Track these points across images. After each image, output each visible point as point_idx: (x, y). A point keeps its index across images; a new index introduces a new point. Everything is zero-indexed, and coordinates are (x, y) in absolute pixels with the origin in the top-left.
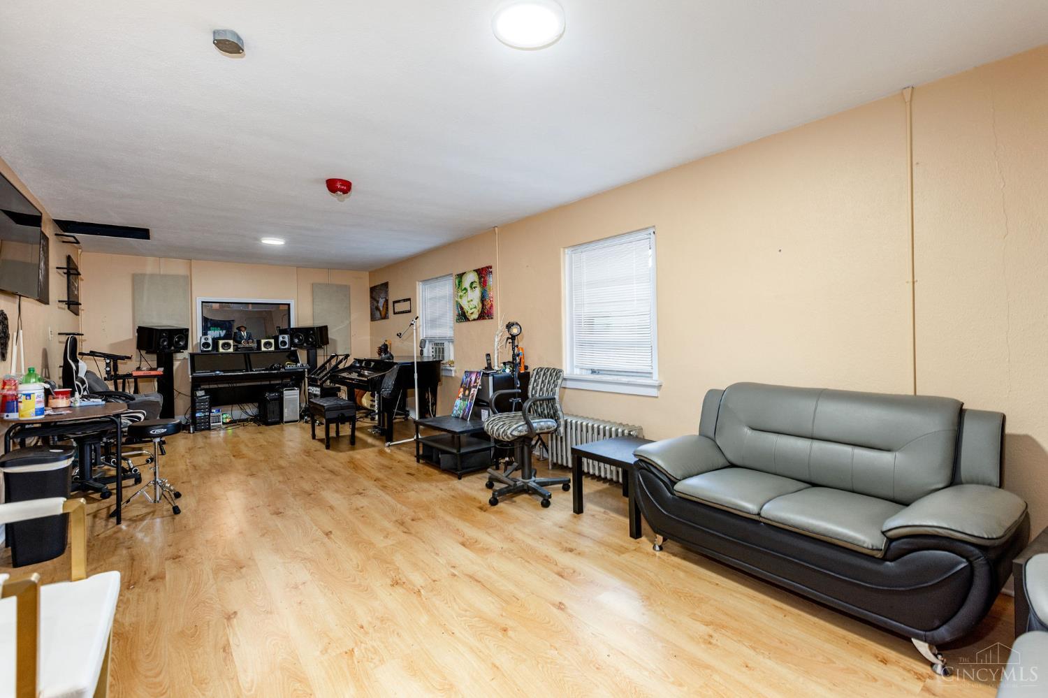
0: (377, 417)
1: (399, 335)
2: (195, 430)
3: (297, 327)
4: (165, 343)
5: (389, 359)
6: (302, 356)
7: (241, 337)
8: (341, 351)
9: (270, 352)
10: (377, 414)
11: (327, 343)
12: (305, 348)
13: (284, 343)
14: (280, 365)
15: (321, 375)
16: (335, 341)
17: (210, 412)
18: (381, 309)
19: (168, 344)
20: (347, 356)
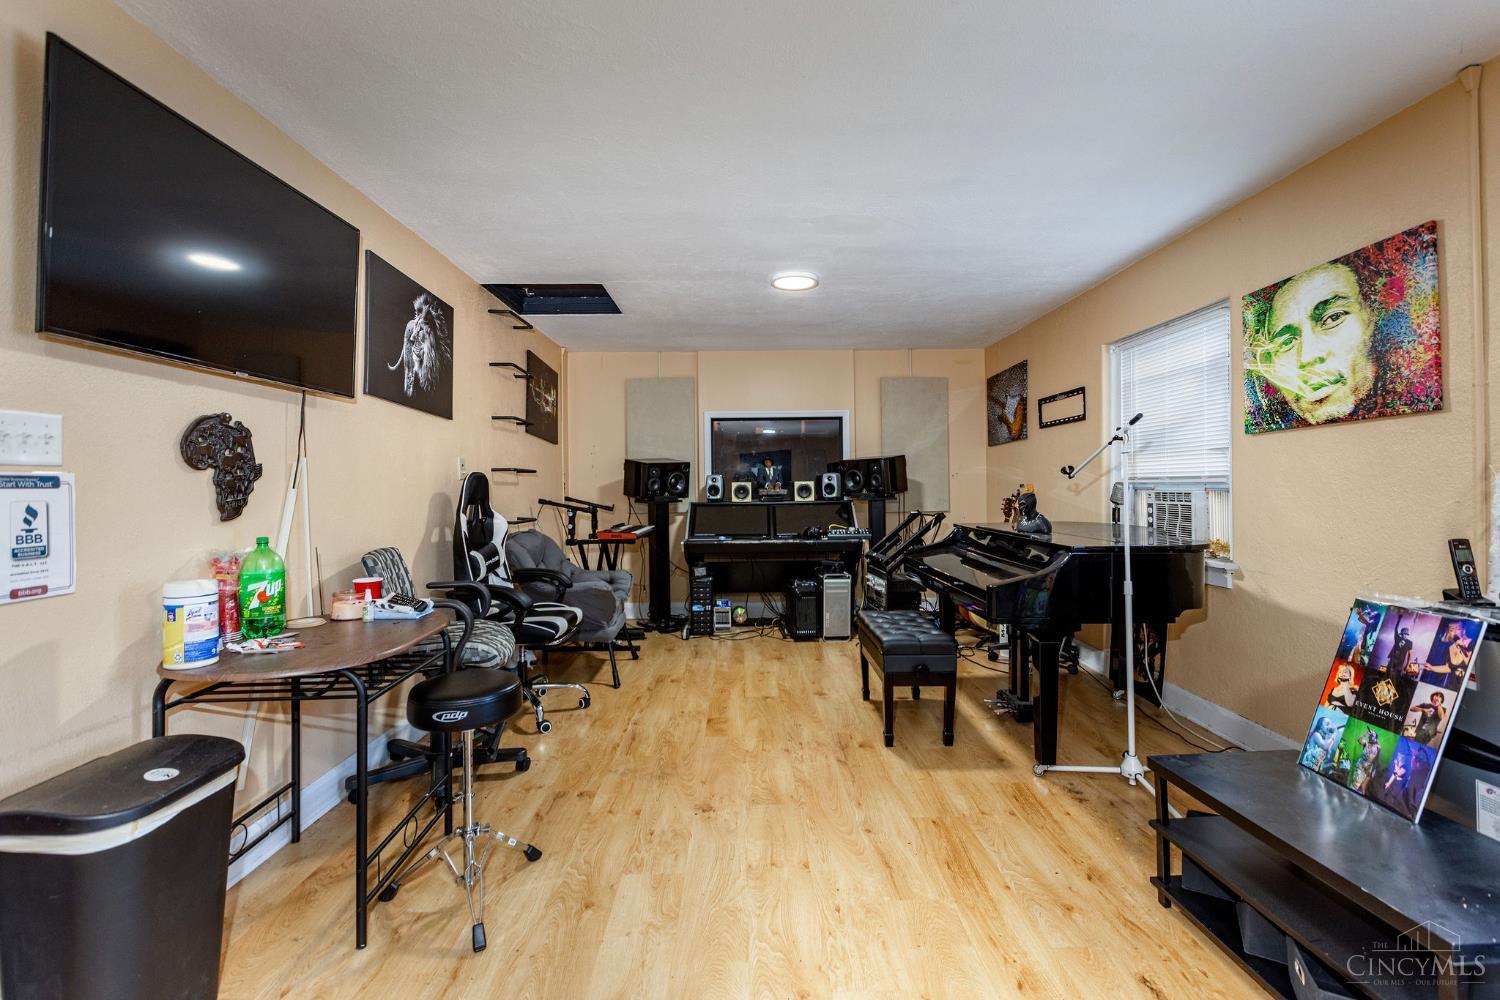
0: (1004, 654)
1: (1068, 471)
2: (691, 632)
3: (853, 458)
4: (656, 487)
5: (1038, 531)
6: (860, 513)
7: (765, 478)
8: (930, 506)
9: (808, 504)
10: (1004, 647)
11: (904, 489)
12: (866, 497)
13: (830, 487)
14: (820, 529)
15: (891, 553)
16: (919, 486)
17: (714, 605)
18: (1011, 419)
19: (660, 489)
20: (940, 517)
